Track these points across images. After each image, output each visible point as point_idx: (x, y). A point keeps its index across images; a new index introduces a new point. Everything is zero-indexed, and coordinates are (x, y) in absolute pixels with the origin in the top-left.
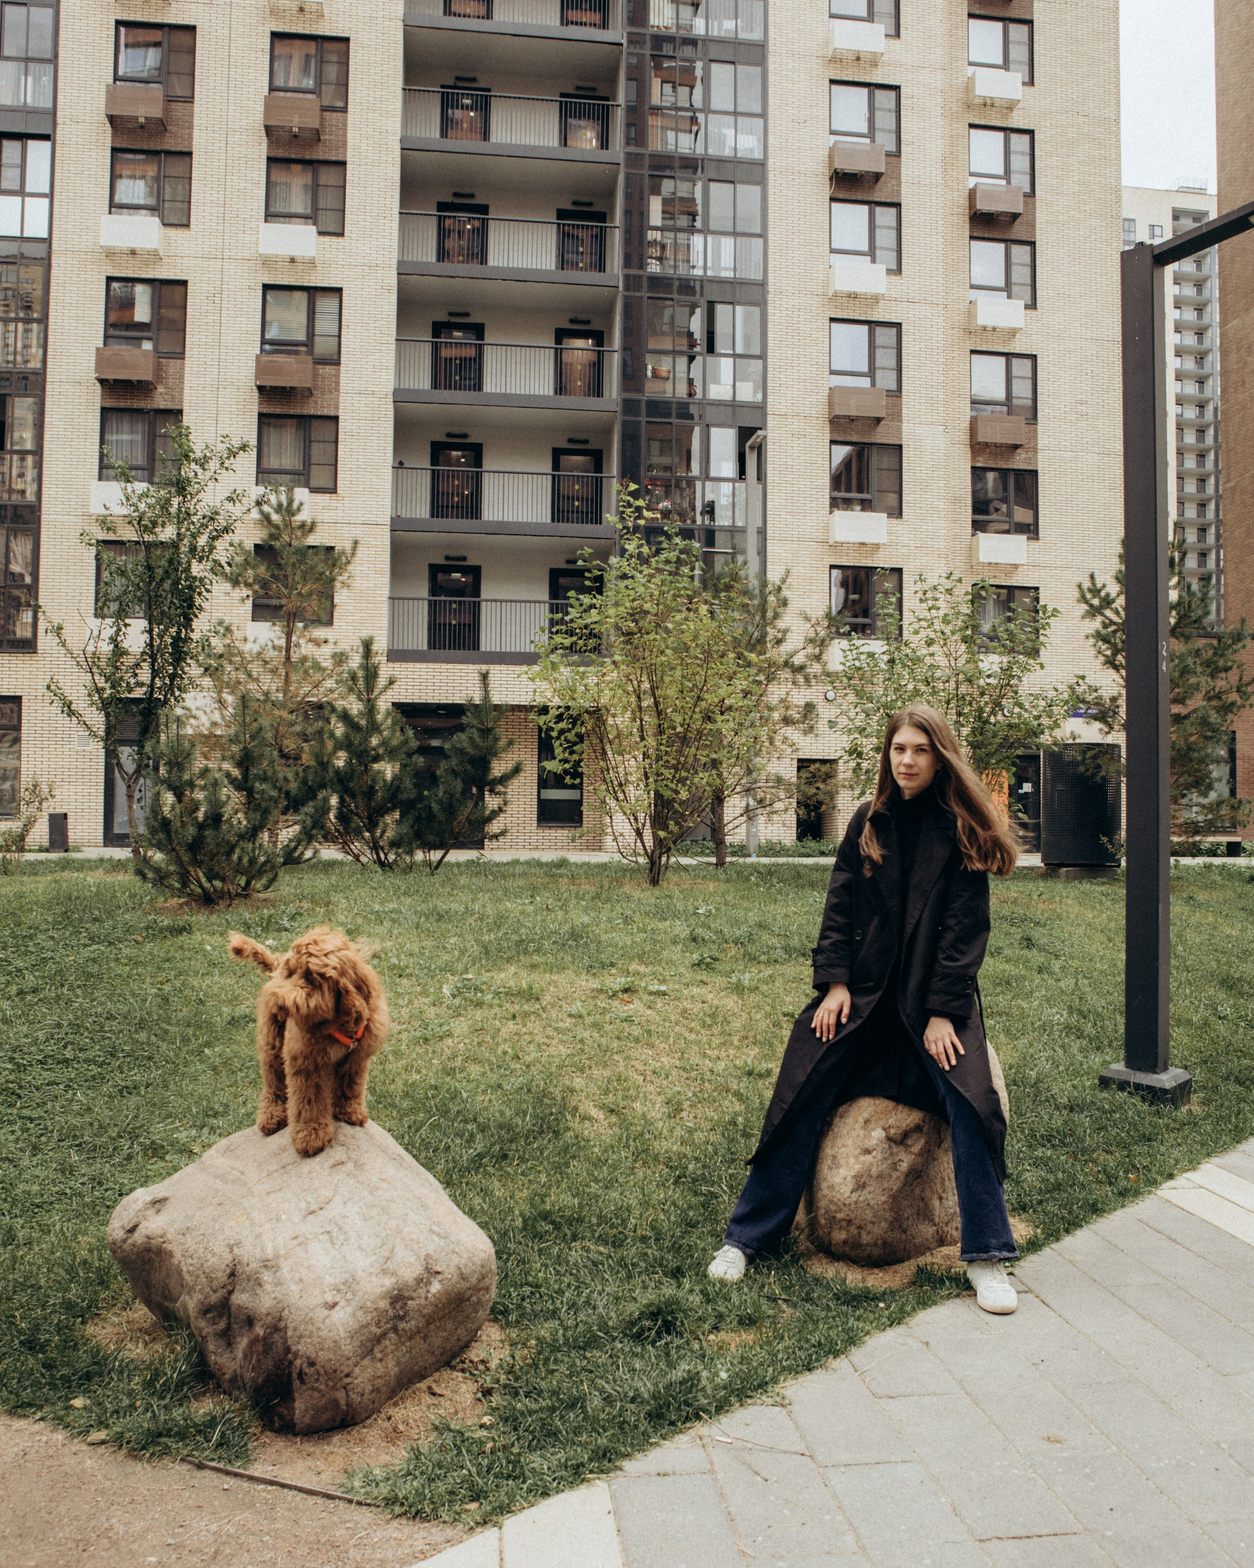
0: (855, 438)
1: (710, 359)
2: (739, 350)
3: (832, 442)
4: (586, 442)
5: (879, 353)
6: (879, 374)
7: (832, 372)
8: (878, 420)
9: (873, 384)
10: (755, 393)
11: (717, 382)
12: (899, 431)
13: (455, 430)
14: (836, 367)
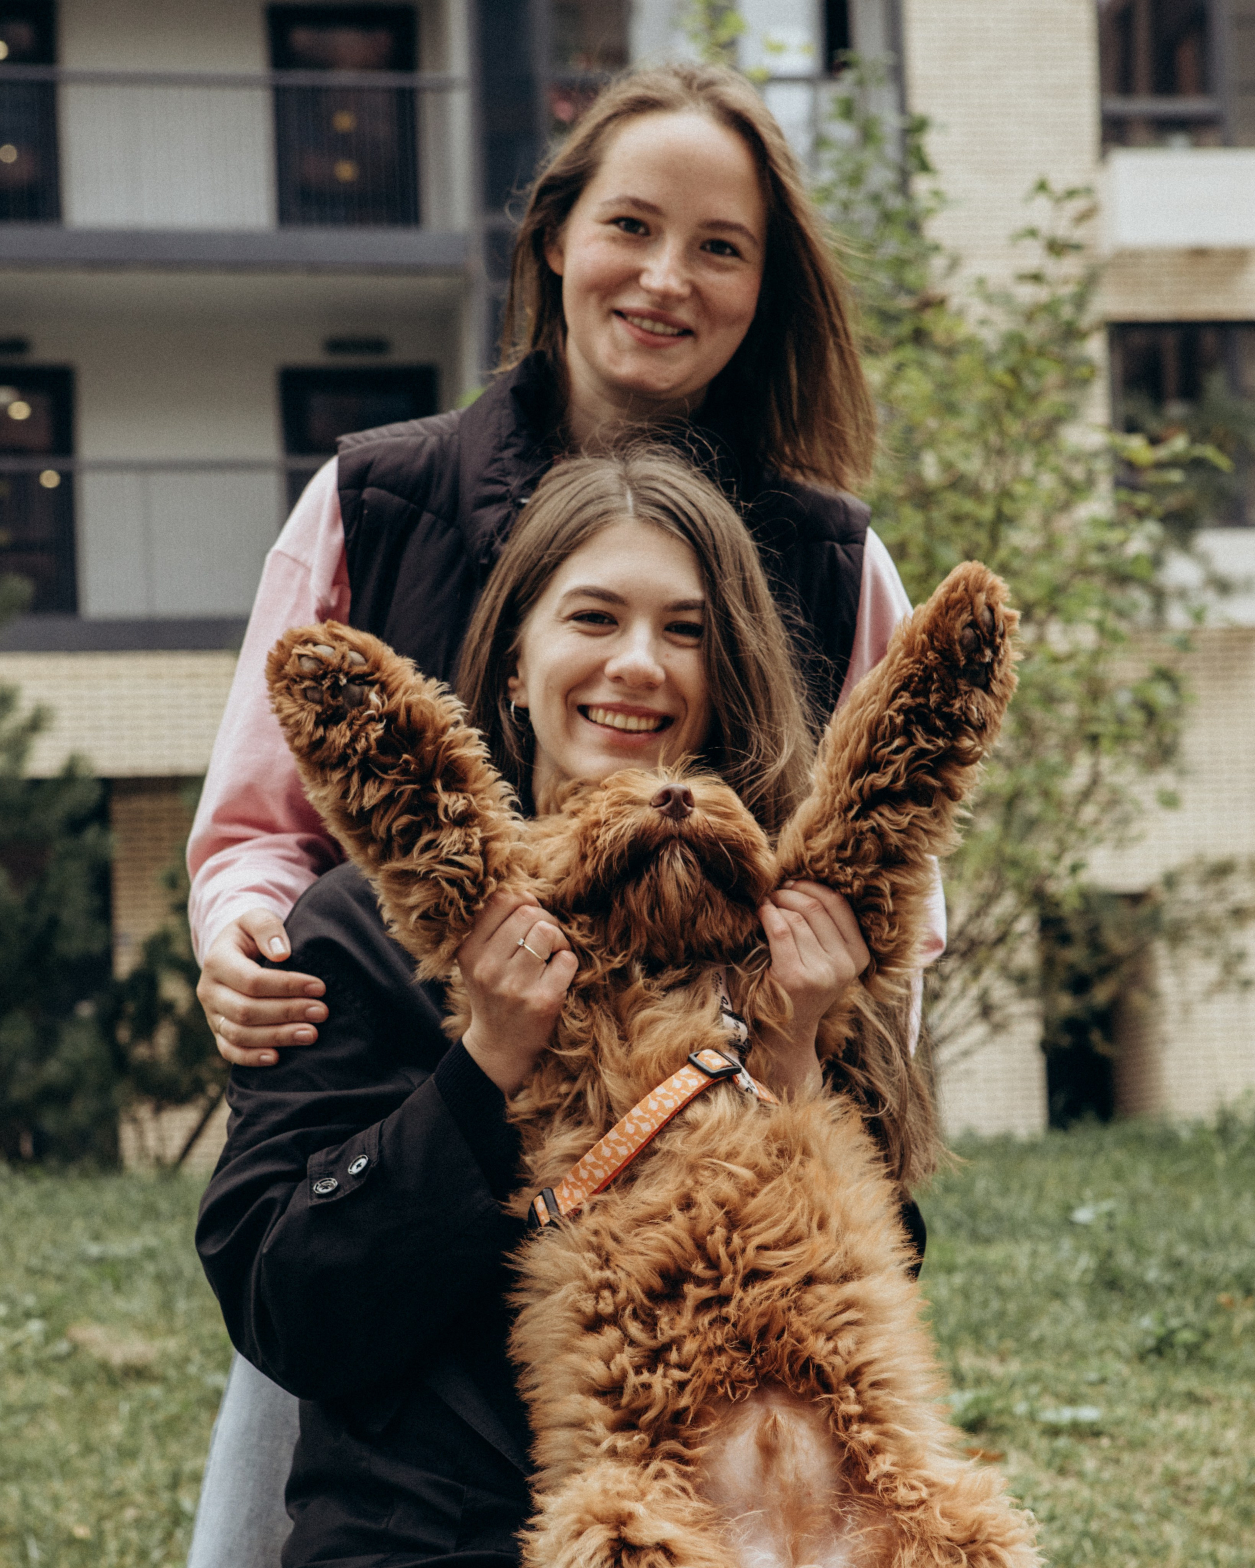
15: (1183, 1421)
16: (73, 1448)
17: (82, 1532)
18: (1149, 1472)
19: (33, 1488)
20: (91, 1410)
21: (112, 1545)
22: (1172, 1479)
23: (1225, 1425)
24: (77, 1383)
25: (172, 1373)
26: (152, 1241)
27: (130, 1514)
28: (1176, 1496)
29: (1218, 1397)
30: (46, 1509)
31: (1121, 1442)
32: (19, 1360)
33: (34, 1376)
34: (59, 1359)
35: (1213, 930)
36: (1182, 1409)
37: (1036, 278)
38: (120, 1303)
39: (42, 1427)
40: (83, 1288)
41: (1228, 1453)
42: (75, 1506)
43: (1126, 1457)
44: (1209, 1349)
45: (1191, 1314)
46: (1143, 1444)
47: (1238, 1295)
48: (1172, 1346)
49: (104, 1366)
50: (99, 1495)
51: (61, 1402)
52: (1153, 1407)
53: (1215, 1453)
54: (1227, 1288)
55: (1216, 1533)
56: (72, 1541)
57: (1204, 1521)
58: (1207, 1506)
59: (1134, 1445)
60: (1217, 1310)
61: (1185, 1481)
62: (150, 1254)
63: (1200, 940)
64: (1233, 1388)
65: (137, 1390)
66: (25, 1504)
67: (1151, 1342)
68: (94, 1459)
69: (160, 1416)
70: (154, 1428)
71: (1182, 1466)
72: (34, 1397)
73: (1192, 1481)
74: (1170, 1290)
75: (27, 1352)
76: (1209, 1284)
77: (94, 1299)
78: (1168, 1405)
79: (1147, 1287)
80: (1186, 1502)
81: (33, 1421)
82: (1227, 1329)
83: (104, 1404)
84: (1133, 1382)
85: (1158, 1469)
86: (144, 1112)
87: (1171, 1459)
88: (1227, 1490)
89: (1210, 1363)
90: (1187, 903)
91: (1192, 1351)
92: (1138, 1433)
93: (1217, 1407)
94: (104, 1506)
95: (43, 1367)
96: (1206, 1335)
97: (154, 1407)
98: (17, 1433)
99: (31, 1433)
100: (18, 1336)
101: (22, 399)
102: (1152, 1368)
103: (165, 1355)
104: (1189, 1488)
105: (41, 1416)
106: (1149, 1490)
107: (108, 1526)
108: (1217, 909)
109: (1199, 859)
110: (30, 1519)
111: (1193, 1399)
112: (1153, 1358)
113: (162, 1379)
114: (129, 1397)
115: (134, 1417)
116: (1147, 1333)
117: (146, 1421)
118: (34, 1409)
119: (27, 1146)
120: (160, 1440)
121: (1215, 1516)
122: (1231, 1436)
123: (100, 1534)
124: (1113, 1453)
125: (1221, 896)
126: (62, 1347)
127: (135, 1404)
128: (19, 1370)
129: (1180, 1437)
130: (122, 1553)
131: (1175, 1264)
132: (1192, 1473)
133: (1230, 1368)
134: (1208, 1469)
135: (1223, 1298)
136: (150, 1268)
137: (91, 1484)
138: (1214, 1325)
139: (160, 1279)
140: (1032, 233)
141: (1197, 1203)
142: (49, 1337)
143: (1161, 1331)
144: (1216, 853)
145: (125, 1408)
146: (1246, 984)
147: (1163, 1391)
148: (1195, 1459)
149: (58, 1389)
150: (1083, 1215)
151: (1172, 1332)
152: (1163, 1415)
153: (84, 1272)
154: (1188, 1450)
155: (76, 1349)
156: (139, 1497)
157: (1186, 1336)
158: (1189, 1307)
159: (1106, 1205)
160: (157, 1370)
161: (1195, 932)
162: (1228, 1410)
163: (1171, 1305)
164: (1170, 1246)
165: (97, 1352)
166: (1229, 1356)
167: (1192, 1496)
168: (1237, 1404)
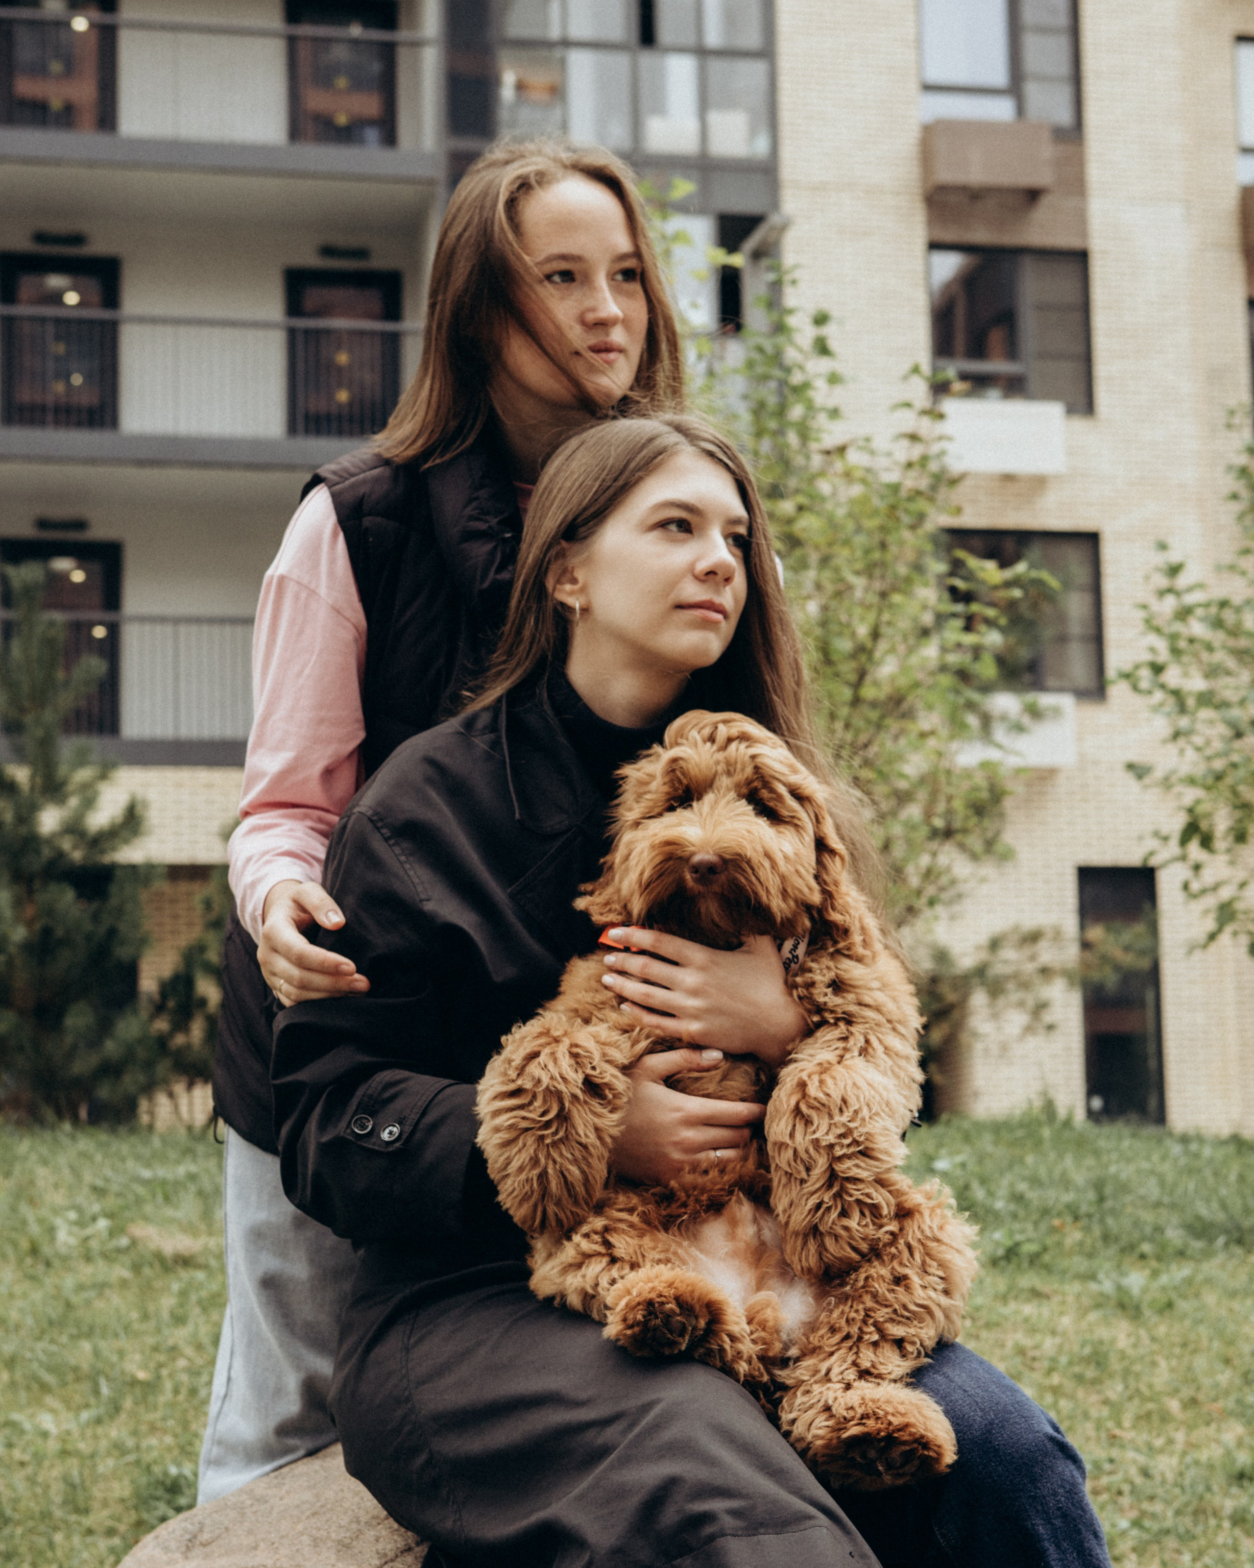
0: (981, 235)
1: (647, 59)
2: (713, 38)
3: (935, 246)
4: (361, 253)
5: (1032, 44)
6: (1031, 89)
7: (929, 88)
8: (1033, 195)
9: (1020, 110)
10: (753, 133)
11: (660, 109)
12: (1081, 220)
13: (59, 226)
14: (934, 75)
15: (1028, 1309)
16: (135, 1315)
17: (142, 1375)
18: (1003, 1346)
19: (103, 1345)
20: (147, 1290)
21: (168, 1385)
22: (1021, 1351)
23: (1062, 1313)
24: (136, 1268)
25: (213, 1263)
26: (193, 1168)
27: (182, 1363)
28: (1024, 1364)
29: (1056, 1292)
30: (115, 1358)
31: (981, 1323)
32: (88, 1250)
33: (101, 1263)
34: (119, 1251)
35: (1025, 986)
36: (1028, 1300)
37: (914, 438)
38: (169, 1212)
39: (108, 1300)
40: (139, 1201)
41: (1064, 1334)
42: (137, 1357)
43: (984, 1334)
44: (1046, 1258)
45: (1031, 1233)
46: (997, 1325)
47: (1069, 1219)
48: (1017, 1255)
49: (159, 1256)
50: (156, 1349)
51: (124, 1284)
52: (1004, 1298)
53: (1053, 1333)
54: (1059, 1215)
55: (1056, 1391)
56: (134, 1383)
57: (1047, 1382)
58: (1050, 1371)
59: (988, 1326)
60: (1054, 1230)
61: (1031, 1354)
62: (192, 1177)
63: (1014, 996)
64: (1067, 1288)
65: (185, 1274)
66: (97, 1353)
67: (1000, 1252)
68: (151, 1325)
69: (204, 1294)
70: (200, 1302)
71: (1027, 1342)
72: (100, 1278)
73: (1037, 1353)
74: (1015, 1216)
75: (94, 1244)
76: (1045, 1212)
77: (148, 1208)
78: (1016, 1298)
79: (996, 1215)
80: (1032, 1369)
81: (100, 1295)
82: (1059, 1244)
83: (158, 1284)
84: (988, 1280)
85: (1010, 1344)
86: (179, 1088)
87: (1020, 1338)
88: (1064, 1360)
89: (1048, 1269)
90: (1006, 962)
91: (1034, 1259)
92: (995, 1318)
93: (1056, 1299)
94: (162, 1358)
95: (109, 1257)
96: (1045, 1249)
97: (200, 1286)
98: (88, 1303)
99: (99, 1304)
100: (89, 1231)
101: (79, 568)
102: (1003, 1271)
103: (206, 1250)
104: (1034, 1359)
105: (107, 1292)
106: (1003, 1359)
107: (164, 1372)
108: (1029, 967)
109: (1016, 928)
110: (100, 1365)
111: (1036, 1294)
112: (1003, 1263)
113: (205, 1267)
114: (180, 1280)
115: (183, 1294)
116: (997, 1244)
117: (193, 1298)
118: (101, 1287)
119: (83, 1113)
120: (204, 1310)
121: (1056, 1379)
122: (1066, 1321)
123: (159, 1377)
124: (974, 1331)
125: (1033, 958)
126: (124, 1241)
127: (183, 1285)
128: (88, 1258)
129: (1026, 1320)
130: (176, 1391)
131: (1018, 1198)
132: (1037, 1347)
133: (1064, 1272)
134: (1049, 1344)
135: (1056, 1222)
136: (193, 1188)
137: (150, 1341)
138: (1049, 1241)
139: (200, 1193)
140: (908, 405)
141: (1030, 1159)
142: (113, 1233)
143: (1009, 1243)
144: (1029, 923)
145: (176, 1287)
146: (1050, 1028)
147: (1010, 1288)
148: (1038, 1337)
149: (121, 1271)
150: (941, 1165)
151: (1017, 1244)
152: (1013, 1306)
153: (141, 1190)
154: (1033, 1330)
155: (134, 1242)
156: (189, 1351)
157: (1030, 1248)
158: (1030, 1227)
159: (959, 1159)
160: (201, 1260)
161: (1011, 986)
162: (1063, 1303)
163: (1017, 1226)
164: (1012, 1185)
165: (152, 1246)
166: (1065, 1263)
167: (1036, 1365)
168: (1070, 1299)
